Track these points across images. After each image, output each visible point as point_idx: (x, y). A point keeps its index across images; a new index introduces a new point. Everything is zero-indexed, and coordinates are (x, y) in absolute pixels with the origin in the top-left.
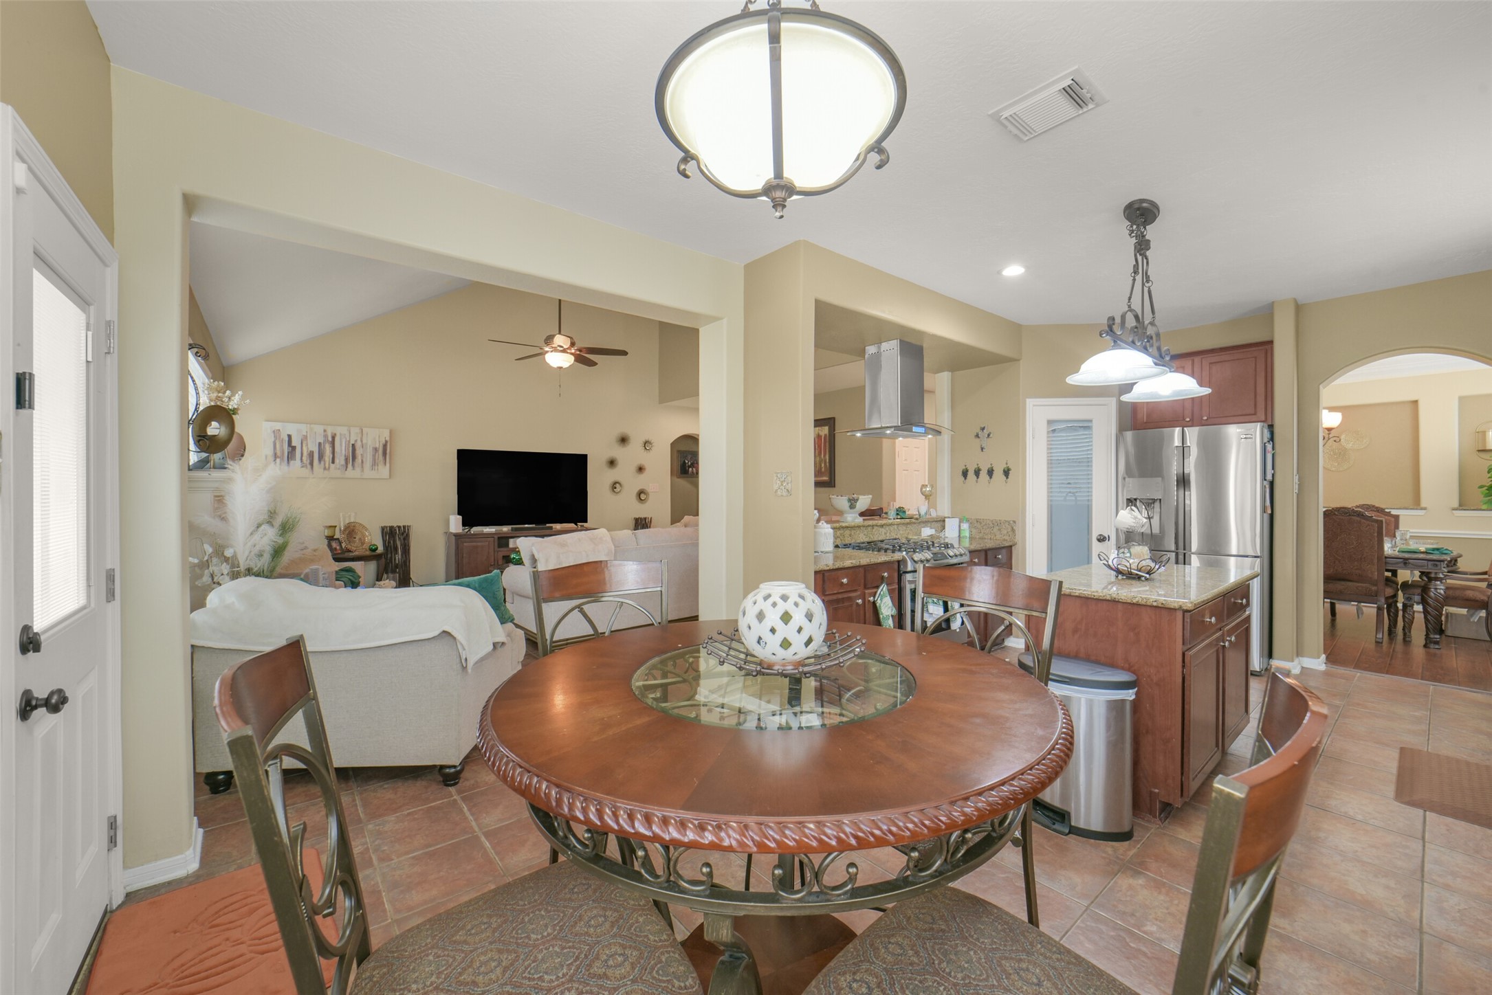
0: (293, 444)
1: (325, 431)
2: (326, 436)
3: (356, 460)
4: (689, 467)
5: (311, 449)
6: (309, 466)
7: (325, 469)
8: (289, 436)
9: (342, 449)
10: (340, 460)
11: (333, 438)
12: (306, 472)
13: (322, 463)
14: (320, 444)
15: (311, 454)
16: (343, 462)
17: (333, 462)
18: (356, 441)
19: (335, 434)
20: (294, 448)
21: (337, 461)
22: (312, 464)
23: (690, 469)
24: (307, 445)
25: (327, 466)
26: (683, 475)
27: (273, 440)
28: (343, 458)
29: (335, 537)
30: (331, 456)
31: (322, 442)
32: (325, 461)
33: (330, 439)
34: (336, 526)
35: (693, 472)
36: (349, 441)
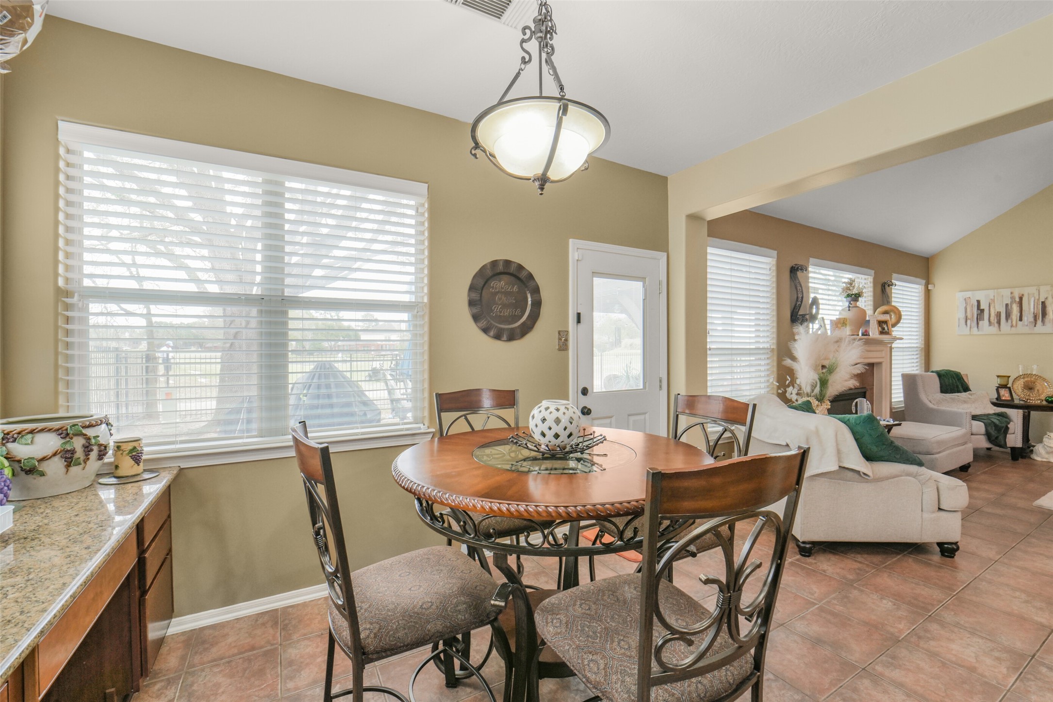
0: (982, 308)
1: (1011, 293)
2: (1013, 298)
3: (1047, 316)
5: (998, 310)
6: (996, 325)
7: (1012, 326)
8: (978, 302)
9: (1030, 307)
10: (1028, 317)
11: (1021, 299)
12: (994, 329)
13: (1009, 321)
14: (1007, 305)
15: (999, 315)
16: (1032, 319)
17: (1021, 320)
18: (1046, 298)
19: (1023, 295)
20: (982, 311)
21: (1025, 318)
22: (999, 322)
24: (995, 307)
25: (1014, 323)
27: (964, 306)
28: (1032, 315)
29: (1008, 386)
30: (1019, 314)
31: (1009, 302)
32: (1012, 319)
33: (1017, 300)
34: (1009, 377)
36: (1038, 300)
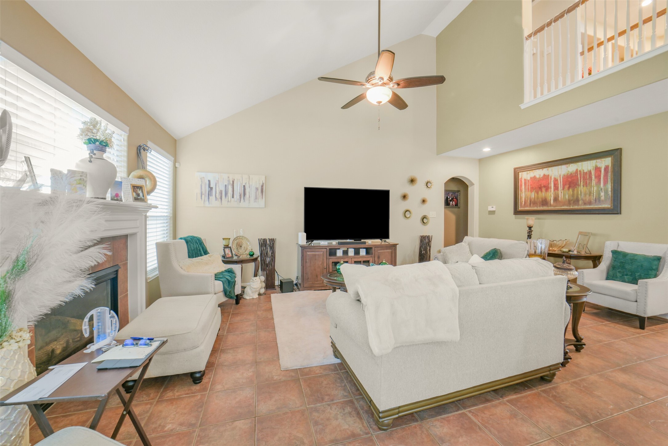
0: (211, 186)
1: (228, 177)
2: (229, 181)
3: (246, 196)
4: (450, 201)
5: (221, 189)
6: (220, 200)
7: (228, 201)
8: (209, 181)
9: (238, 189)
10: (237, 196)
11: (233, 182)
12: (218, 203)
13: (227, 197)
14: (226, 185)
15: (221, 192)
16: (238, 197)
17: (233, 197)
18: (246, 184)
19: (234, 179)
20: (211, 188)
21: (235, 196)
22: (221, 198)
23: (451, 202)
24: (219, 186)
25: (229, 199)
26: (447, 206)
27: (201, 184)
28: (239, 195)
29: (229, 246)
30: (232, 193)
31: (227, 184)
32: (228, 196)
33: (231, 183)
34: (230, 239)
35: (453, 205)
36: (242, 184)
